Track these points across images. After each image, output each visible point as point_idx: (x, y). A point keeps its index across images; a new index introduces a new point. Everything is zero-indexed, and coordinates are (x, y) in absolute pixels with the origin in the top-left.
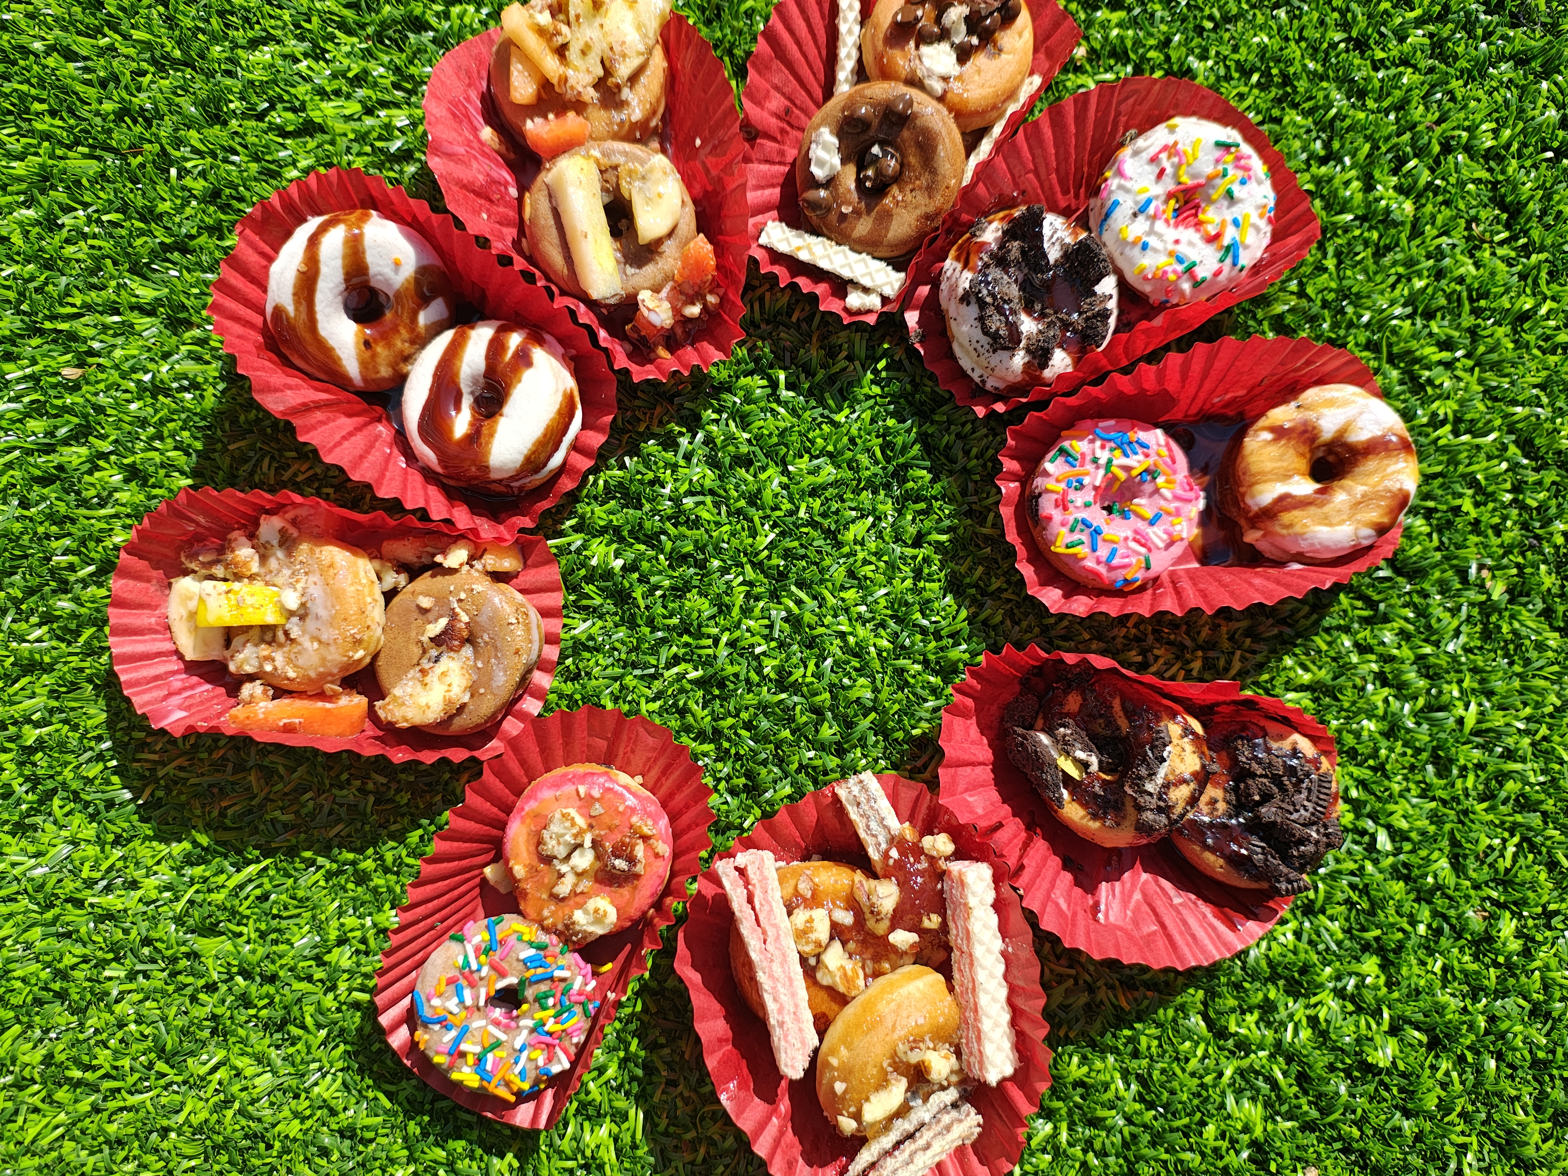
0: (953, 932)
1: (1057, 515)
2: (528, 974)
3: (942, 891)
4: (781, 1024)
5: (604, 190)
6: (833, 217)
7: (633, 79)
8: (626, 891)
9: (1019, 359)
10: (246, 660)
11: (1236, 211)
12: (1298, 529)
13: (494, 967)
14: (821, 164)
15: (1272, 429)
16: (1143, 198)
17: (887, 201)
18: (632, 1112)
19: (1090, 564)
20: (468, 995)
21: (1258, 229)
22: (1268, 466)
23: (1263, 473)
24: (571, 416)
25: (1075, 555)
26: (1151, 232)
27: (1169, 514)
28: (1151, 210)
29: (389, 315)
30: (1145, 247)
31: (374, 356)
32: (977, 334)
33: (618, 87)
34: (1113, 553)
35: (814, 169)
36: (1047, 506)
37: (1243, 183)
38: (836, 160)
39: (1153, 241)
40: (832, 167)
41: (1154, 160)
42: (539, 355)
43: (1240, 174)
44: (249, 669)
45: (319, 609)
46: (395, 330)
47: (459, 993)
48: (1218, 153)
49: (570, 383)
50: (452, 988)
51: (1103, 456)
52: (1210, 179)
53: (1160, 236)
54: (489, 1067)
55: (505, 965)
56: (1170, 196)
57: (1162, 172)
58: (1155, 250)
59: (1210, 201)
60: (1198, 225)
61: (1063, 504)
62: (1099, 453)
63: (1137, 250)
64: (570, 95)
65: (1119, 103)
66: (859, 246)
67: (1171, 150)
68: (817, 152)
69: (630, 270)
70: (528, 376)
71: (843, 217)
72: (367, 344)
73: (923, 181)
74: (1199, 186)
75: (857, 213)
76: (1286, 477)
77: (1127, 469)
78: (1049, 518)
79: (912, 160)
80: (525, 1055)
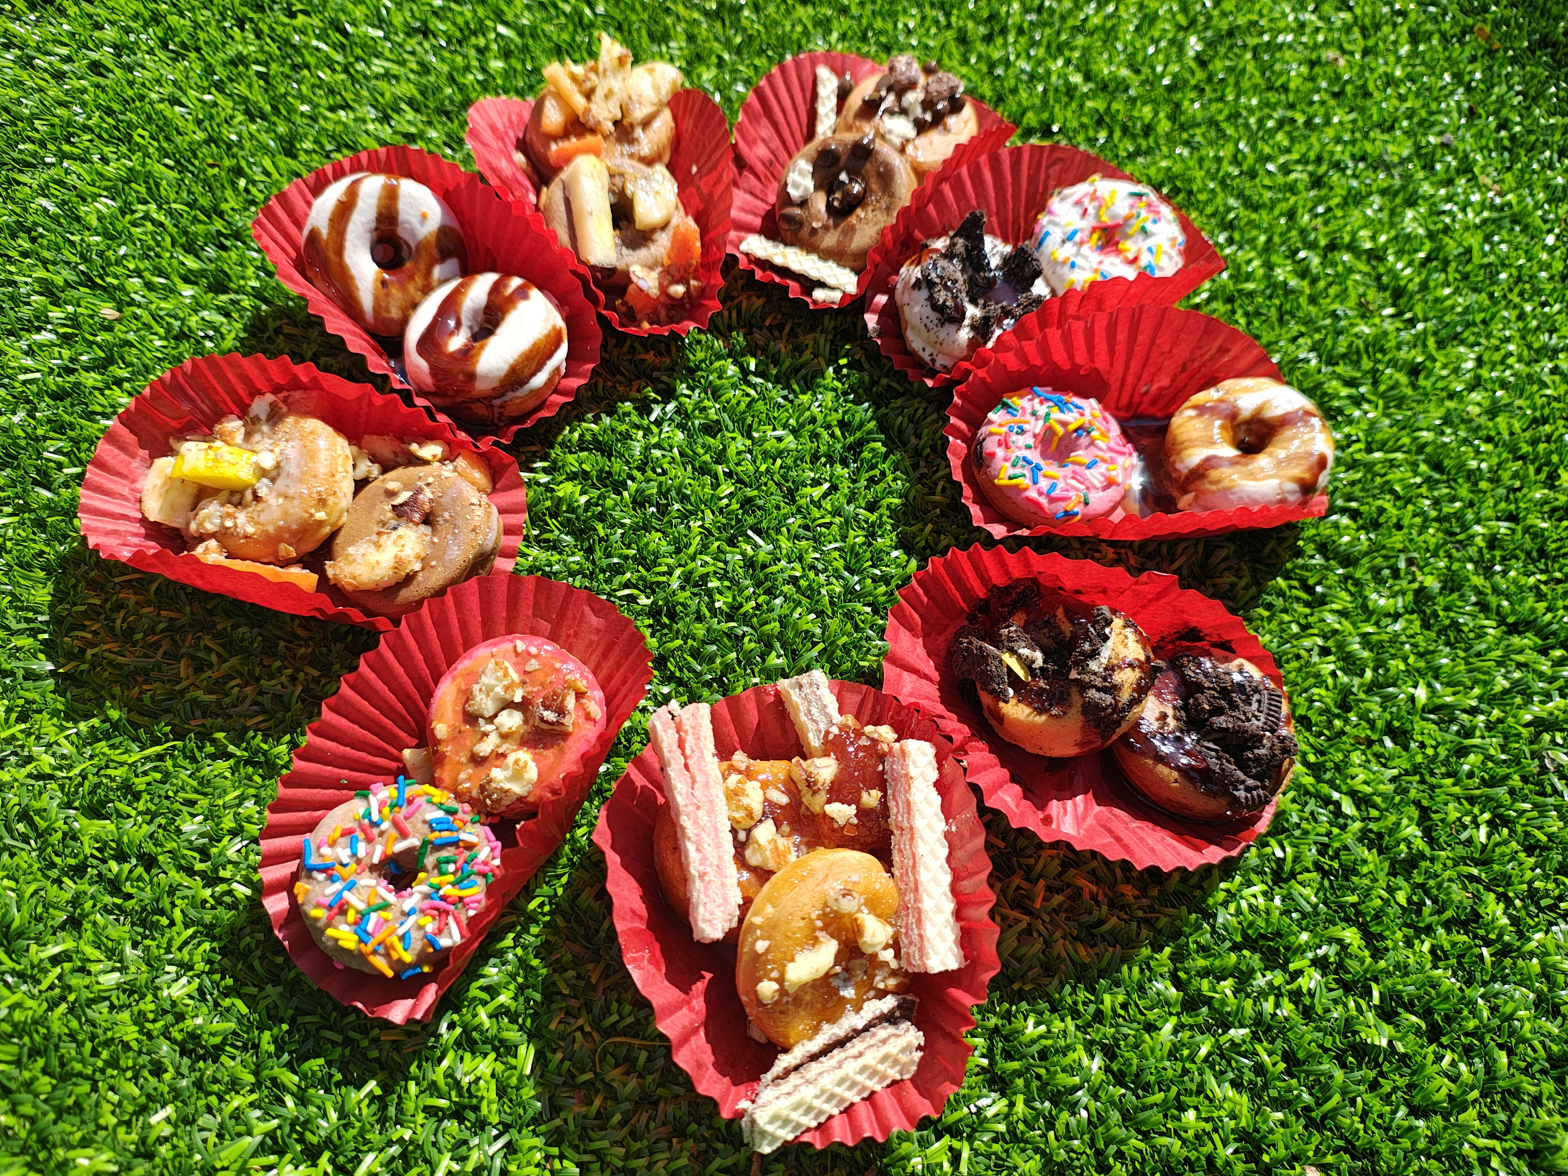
0: (894, 810)
1: (1000, 452)
2: (432, 836)
3: (883, 772)
4: (702, 876)
5: (611, 191)
6: (805, 231)
7: (646, 124)
8: (550, 754)
9: (965, 334)
10: (209, 517)
11: (1151, 242)
12: (1226, 483)
13: (396, 824)
14: (796, 186)
15: (1195, 407)
16: (1070, 229)
17: (853, 219)
18: (522, 1049)
19: (1032, 494)
20: (362, 849)
21: (1171, 258)
22: (1195, 435)
23: (1191, 440)
24: (557, 346)
25: (1016, 487)
26: (1078, 254)
27: (1104, 461)
28: (1077, 238)
29: (408, 265)
30: (1073, 265)
31: (388, 295)
32: (928, 311)
33: (632, 126)
34: (1053, 487)
35: (790, 190)
36: (990, 445)
37: (1155, 222)
38: (809, 184)
39: (1079, 261)
40: (806, 189)
41: (1078, 203)
42: (535, 294)
43: (1151, 216)
44: (210, 527)
45: (292, 469)
46: (411, 278)
47: (352, 846)
48: (1130, 201)
49: (561, 323)
50: (346, 840)
51: (1042, 410)
52: (1127, 219)
53: (1085, 257)
54: (370, 928)
55: (408, 826)
56: (1094, 230)
57: (1085, 211)
58: (1082, 268)
59: (1127, 237)
60: (1119, 252)
61: (1005, 443)
62: (1037, 406)
63: (1066, 269)
64: (591, 122)
65: (1048, 167)
66: (826, 255)
67: (1094, 197)
68: (793, 177)
69: (625, 251)
70: (522, 306)
71: (814, 231)
72: (384, 283)
73: (883, 204)
74: (1118, 226)
75: (826, 228)
76: (1212, 443)
77: (1064, 424)
78: (993, 455)
79: (874, 187)
80: (413, 919)
